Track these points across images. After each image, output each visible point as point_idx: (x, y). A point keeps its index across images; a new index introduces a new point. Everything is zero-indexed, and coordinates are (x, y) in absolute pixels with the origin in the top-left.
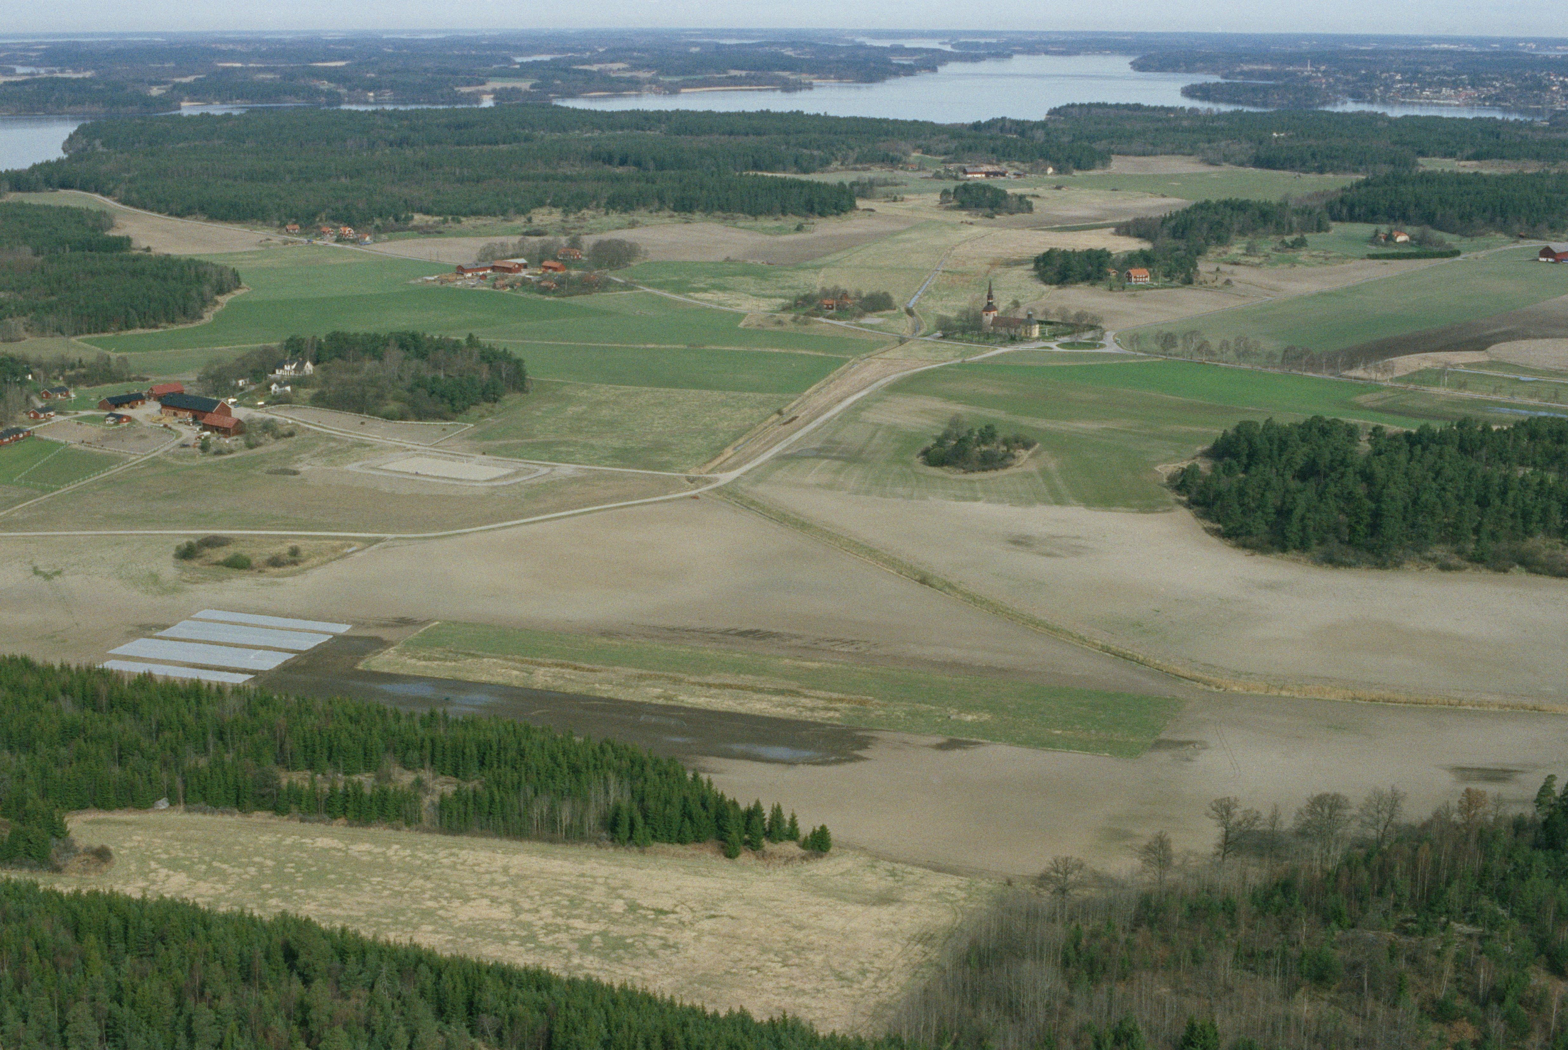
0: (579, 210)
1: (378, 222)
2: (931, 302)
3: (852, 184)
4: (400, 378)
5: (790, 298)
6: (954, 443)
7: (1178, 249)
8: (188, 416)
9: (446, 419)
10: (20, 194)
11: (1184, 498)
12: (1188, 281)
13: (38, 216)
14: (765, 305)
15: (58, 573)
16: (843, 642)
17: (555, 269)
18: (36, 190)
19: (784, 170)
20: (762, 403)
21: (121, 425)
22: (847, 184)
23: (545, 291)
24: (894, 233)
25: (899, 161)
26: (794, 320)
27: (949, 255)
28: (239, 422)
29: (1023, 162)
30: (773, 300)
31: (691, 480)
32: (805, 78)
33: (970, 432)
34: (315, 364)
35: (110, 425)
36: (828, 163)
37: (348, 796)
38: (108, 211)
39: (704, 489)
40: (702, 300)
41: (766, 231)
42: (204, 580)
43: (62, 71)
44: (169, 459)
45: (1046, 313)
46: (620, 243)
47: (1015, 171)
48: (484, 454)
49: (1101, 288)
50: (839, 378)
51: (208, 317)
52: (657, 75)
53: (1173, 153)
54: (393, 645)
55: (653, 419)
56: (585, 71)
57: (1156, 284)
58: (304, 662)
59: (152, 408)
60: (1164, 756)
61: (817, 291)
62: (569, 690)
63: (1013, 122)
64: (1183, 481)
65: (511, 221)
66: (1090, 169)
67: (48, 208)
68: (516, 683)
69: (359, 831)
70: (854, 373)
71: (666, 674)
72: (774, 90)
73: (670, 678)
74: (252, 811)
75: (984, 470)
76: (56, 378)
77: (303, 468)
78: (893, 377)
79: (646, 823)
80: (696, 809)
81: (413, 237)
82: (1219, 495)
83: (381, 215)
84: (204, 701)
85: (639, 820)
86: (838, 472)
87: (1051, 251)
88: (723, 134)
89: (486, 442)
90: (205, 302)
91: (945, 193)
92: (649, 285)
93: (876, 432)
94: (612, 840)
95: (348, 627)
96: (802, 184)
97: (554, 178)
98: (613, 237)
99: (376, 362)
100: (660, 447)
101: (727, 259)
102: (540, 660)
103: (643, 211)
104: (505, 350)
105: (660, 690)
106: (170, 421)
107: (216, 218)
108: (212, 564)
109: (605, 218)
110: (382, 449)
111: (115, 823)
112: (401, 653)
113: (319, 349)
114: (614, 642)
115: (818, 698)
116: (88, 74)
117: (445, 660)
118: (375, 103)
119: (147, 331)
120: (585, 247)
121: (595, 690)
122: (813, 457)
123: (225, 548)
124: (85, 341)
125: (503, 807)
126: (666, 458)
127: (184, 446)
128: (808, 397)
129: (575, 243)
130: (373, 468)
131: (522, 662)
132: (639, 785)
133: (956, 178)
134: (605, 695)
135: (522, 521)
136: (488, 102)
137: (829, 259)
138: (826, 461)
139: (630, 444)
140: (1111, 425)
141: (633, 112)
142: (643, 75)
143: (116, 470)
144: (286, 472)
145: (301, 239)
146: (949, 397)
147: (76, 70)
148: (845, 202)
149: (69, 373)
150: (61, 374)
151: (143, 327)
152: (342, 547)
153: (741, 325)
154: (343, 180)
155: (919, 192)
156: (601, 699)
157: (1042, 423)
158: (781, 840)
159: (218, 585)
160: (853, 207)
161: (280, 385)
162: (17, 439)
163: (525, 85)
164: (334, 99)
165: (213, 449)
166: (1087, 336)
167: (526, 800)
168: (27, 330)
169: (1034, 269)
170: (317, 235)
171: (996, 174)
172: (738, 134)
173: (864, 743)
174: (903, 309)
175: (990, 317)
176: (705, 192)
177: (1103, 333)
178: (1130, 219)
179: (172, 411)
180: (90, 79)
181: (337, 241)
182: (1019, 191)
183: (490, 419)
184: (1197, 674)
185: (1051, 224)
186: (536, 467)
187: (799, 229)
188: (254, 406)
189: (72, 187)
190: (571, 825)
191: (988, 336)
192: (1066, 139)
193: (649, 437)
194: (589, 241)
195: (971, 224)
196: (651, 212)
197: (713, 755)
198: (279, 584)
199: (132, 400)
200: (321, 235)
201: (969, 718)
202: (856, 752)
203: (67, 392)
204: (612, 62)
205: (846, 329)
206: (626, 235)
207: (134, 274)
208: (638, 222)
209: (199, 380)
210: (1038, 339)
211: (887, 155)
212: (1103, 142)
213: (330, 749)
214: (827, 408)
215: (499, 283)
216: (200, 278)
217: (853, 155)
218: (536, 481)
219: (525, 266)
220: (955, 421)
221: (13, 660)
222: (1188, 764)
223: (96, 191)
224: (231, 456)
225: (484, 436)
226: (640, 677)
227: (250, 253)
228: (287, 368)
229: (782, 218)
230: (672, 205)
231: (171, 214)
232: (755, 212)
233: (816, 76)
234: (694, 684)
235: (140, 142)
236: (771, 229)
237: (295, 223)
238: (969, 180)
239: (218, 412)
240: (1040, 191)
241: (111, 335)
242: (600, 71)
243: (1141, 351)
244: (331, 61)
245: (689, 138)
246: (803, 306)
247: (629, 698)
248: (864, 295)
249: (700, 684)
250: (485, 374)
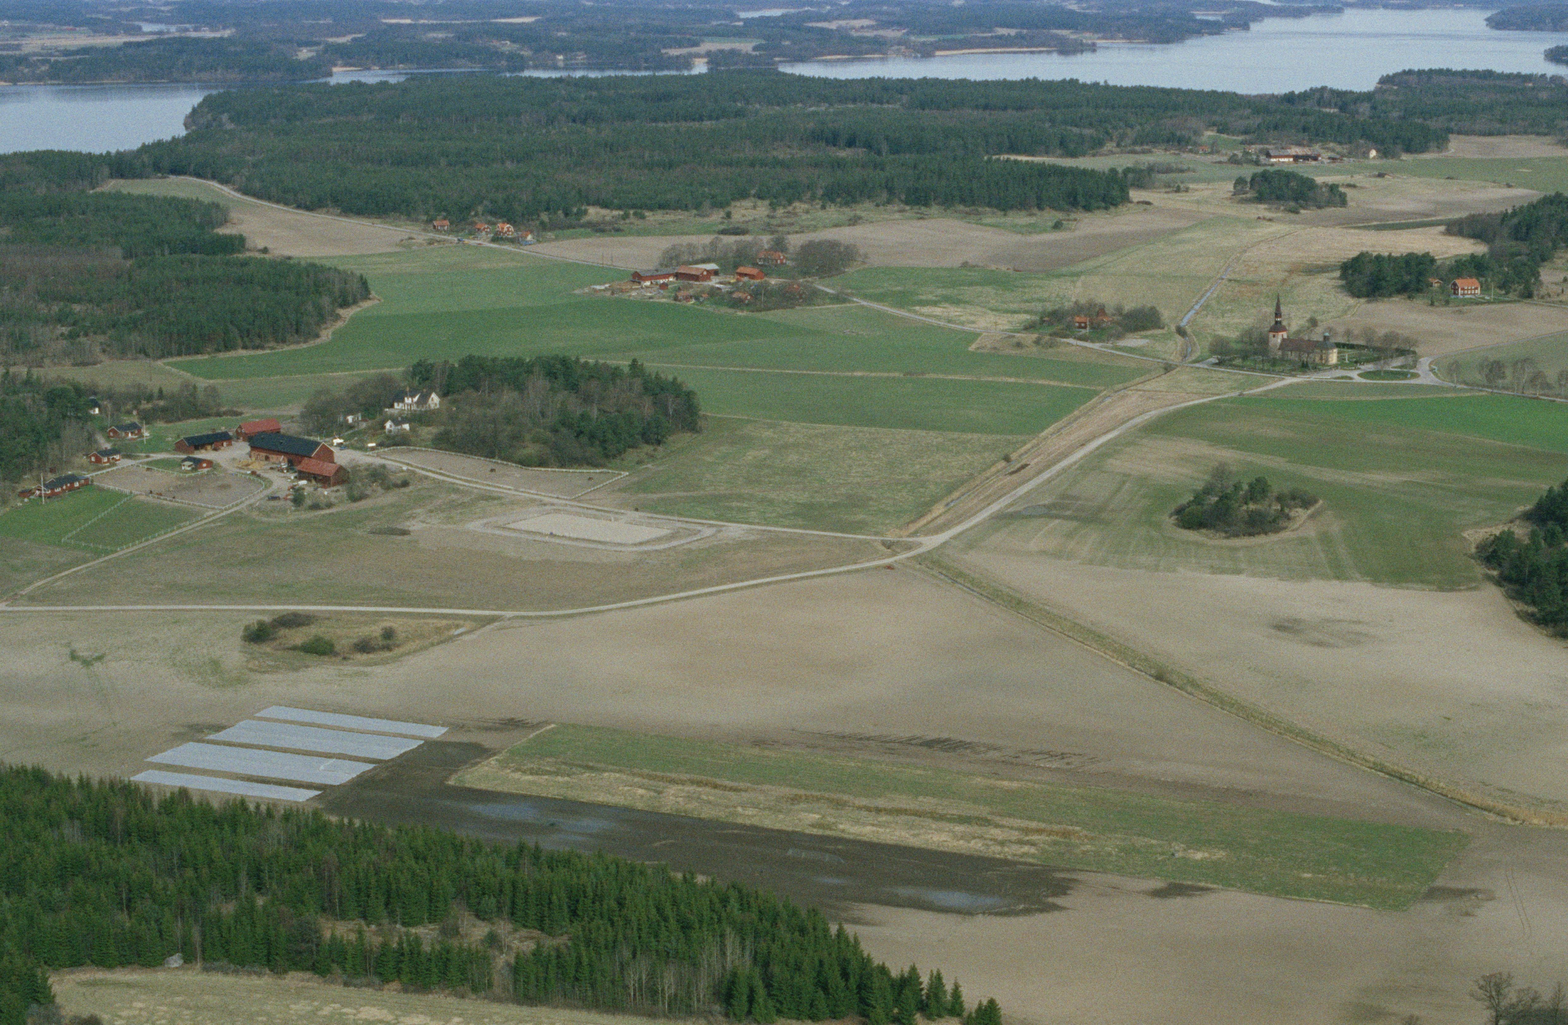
0: (790, 203)
1: (545, 217)
2: (1209, 320)
3: (1127, 171)
4: (543, 414)
5: (1036, 313)
6: (1216, 499)
7: (1520, 254)
8: (282, 461)
9: (596, 466)
10: (122, 182)
11: (1495, 573)
12: (1528, 295)
13: (135, 209)
14: (1005, 323)
15: (100, 658)
16: (1051, 755)
17: (752, 277)
18: (140, 176)
19: (1047, 153)
20: (985, 447)
21: (201, 471)
22: (1120, 170)
23: (737, 304)
24: (1175, 232)
25: (1188, 141)
26: (1037, 342)
27: (1238, 259)
28: (341, 469)
29: (1340, 143)
30: (1016, 316)
31: (888, 545)
32: (1087, 37)
33: (1237, 487)
34: (444, 395)
35: (186, 472)
36: (1100, 143)
37: (403, 954)
38: (222, 203)
39: (903, 556)
40: (929, 316)
41: (1016, 229)
42: (275, 669)
43: (196, 30)
44: (255, 514)
45: (1348, 333)
46: (833, 245)
47: (1330, 154)
48: (637, 510)
49: (1420, 302)
50: (1085, 414)
51: (326, 335)
52: (908, 34)
53: (1526, 133)
54: (495, 754)
55: (850, 466)
56: (822, 29)
57: (1487, 298)
58: (384, 774)
59: (241, 449)
60: (1436, 908)
61: (1068, 305)
62: (703, 816)
63: (1332, 91)
64: (1494, 551)
65: (708, 216)
66: (1423, 152)
67: (149, 199)
68: (640, 805)
69: (414, 999)
70: (1101, 410)
71: (826, 795)
72: (1049, 52)
73: (830, 800)
74: (285, 972)
75: (1251, 534)
76: (129, 413)
77: (414, 526)
78: (1153, 413)
79: (769, 995)
80: (834, 977)
81: (588, 236)
82: (1535, 571)
83: (548, 209)
84: (241, 830)
85: (761, 992)
86: (1070, 535)
87: (1362, 255)
88: (977, 107)
89: (641, 496)
90: (322, 318)
91: (1240, 181)
92: (866, 297)
93: (1124, 482)
94: (727, 1015)
95: (444, 730)
96: (1062, 172)
97: (763, 164)
98: (824, 238)
99: (516, 394)
100: (855, 502)
101: (965, 265)
102: (674, 775)
103: (868, 204)
104: (675, 379)
105: (817, 816)
106: (260, 466)
107: (351, 211)
108: (290, 649)
109: (821, 213)
110: (512, 503)
111: (116, 984)
112: (504, 764)
113: (450, 376)
114: (766, 753)
115: (1012, 828)
116: (227, 33)
117: (557, 773)
118: (566, 68)
119: (252, 353)
120: (791, 249)
121: (735, 814)
122: (1041, 516)
123: (304, 629)
124: (169, 364)
125: (591, 972)
126: (860, 517)
127: (274, 498)
128: (1045, 439)
129: (779, 245)
130: (499, 527)
131: (650, 777)
132: (763, 945)
133: (1257, 163)
134: (748, 822)
135: (673, 596)
136: (700, 68)
137: (1091, 264)
138: (1057, 521)
139: (819, 498)
140: (1417, 477)
141: (871, 80)
142: (891, 34)
143: (187, 528)
144: (393, 532)
145: (450, 238)
146: (1217, 440)
147: (213, 29)
148: (1115, 193)
149: (145, 406)
150: (135, 408)
151: (245, 347)
152: (448, 628)
153: (972, 348)
154: (508, 164)
155: (1208, 181)
156: (744, 827)
157: (1328, 475)
158: (940, 1016)
159: (293, 676)
160: (1126, 199)
161: (396, 422)
162: (72, 489)
163: (746, 46)
164: (517, 63)
165: (308, 502)
166: (1395, 364)
167: (622, 964)
168: (104, 351)
169: (1341, 278)
170: (470, 233)
171: (1306, 158)
172: (995, 108)
173: (1062, 888)
174: (1173, 328)
175: (1278, 339)
176: (944, 182)
177: (1415, 362)
178: (1464, 214)
179: (263, 454)
180: (230, 40)
181: (494, 240)
182: (1331, 179)
183: (649, 466)
184: (1490, 802)
185: (1368, 220)
186: (699, 528)
187: (1057, 226)
188: (363, 449)
189: (185, 174)
190: (676, 995)
191: (1274, 362)
192: (1395, 114)
193: (843, 490)
194: (795, 241)
195: (1270, 220)
196: (878, 205)
197: (872, 901)
198: (366, 675)
199: (217, 440)
200: (473, 233)
201: (1199, 856)
202: (1050, 900)
203: (139, 429)
204: (855, 18)
205: (1100, 354)
206: (845, 235)
207: (240, 281)
208: (860, 218)
209: (303, 416)
210: (1336, 367)
211: (1173, 134)
212: (1441, 119)
213: (388, 892)
214: (1065, 455)
215: (681, 294)
216: (318, 287)
217: (1131, 134)
218: (694, 546)
219: (716, 273)
220: (1220, 472)
221: (20, 773)
222: (1470, 919)
223: (214, 178)
224: (328, 511)
225: (642, 487)
226: (795, 799)
227: (390, 255)
228: (408, 400)
229: (1039, 213)
230: (903, 197)
231: (299, 207)
232: (1004, 206)
233: (1100, 35)
234: (860, 808)
235: (275, 117)
236: (1022, 226)
237: (445, 218)
238: (1272, 165)
239: (318, 457)
240: (1358, 179)
241: (206, 357)
242: (838, 30)
243: (1461, 383)
244: (519, 16)
245: (935, 112)
246: (1051, 324)
247: (778, 826)
248: (1125, 311)
249: (869, 809)
250: (648, 409)
